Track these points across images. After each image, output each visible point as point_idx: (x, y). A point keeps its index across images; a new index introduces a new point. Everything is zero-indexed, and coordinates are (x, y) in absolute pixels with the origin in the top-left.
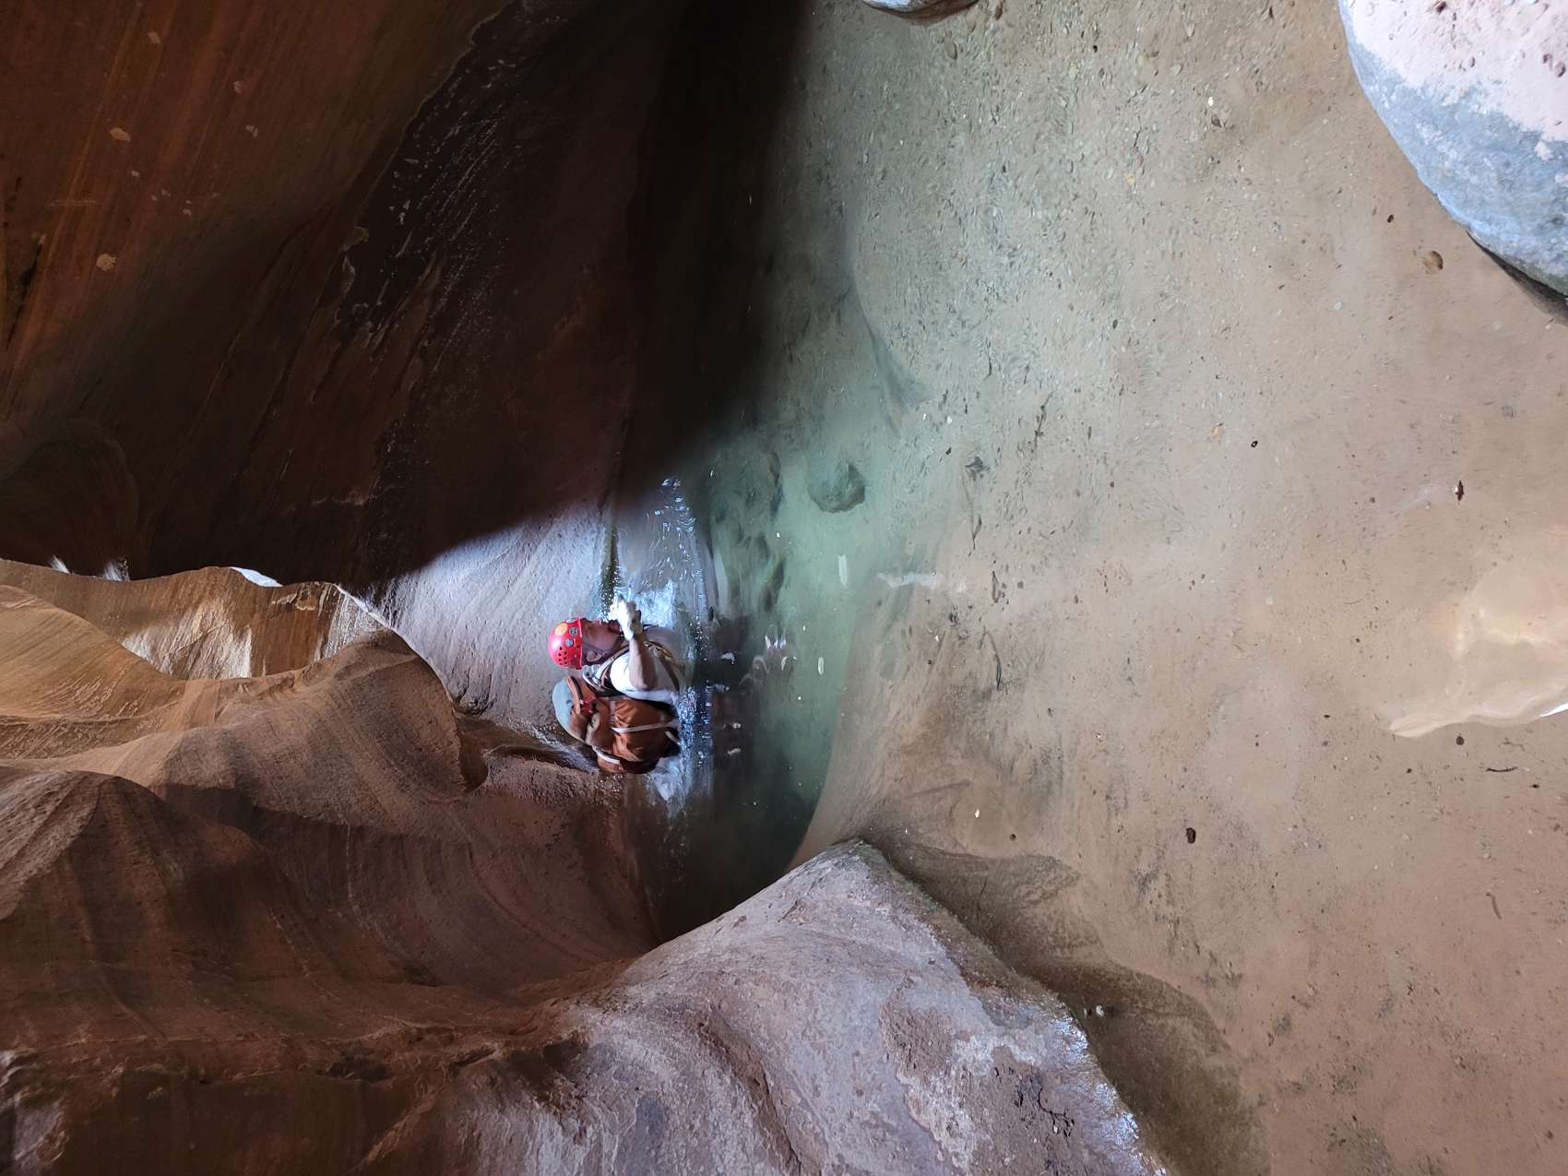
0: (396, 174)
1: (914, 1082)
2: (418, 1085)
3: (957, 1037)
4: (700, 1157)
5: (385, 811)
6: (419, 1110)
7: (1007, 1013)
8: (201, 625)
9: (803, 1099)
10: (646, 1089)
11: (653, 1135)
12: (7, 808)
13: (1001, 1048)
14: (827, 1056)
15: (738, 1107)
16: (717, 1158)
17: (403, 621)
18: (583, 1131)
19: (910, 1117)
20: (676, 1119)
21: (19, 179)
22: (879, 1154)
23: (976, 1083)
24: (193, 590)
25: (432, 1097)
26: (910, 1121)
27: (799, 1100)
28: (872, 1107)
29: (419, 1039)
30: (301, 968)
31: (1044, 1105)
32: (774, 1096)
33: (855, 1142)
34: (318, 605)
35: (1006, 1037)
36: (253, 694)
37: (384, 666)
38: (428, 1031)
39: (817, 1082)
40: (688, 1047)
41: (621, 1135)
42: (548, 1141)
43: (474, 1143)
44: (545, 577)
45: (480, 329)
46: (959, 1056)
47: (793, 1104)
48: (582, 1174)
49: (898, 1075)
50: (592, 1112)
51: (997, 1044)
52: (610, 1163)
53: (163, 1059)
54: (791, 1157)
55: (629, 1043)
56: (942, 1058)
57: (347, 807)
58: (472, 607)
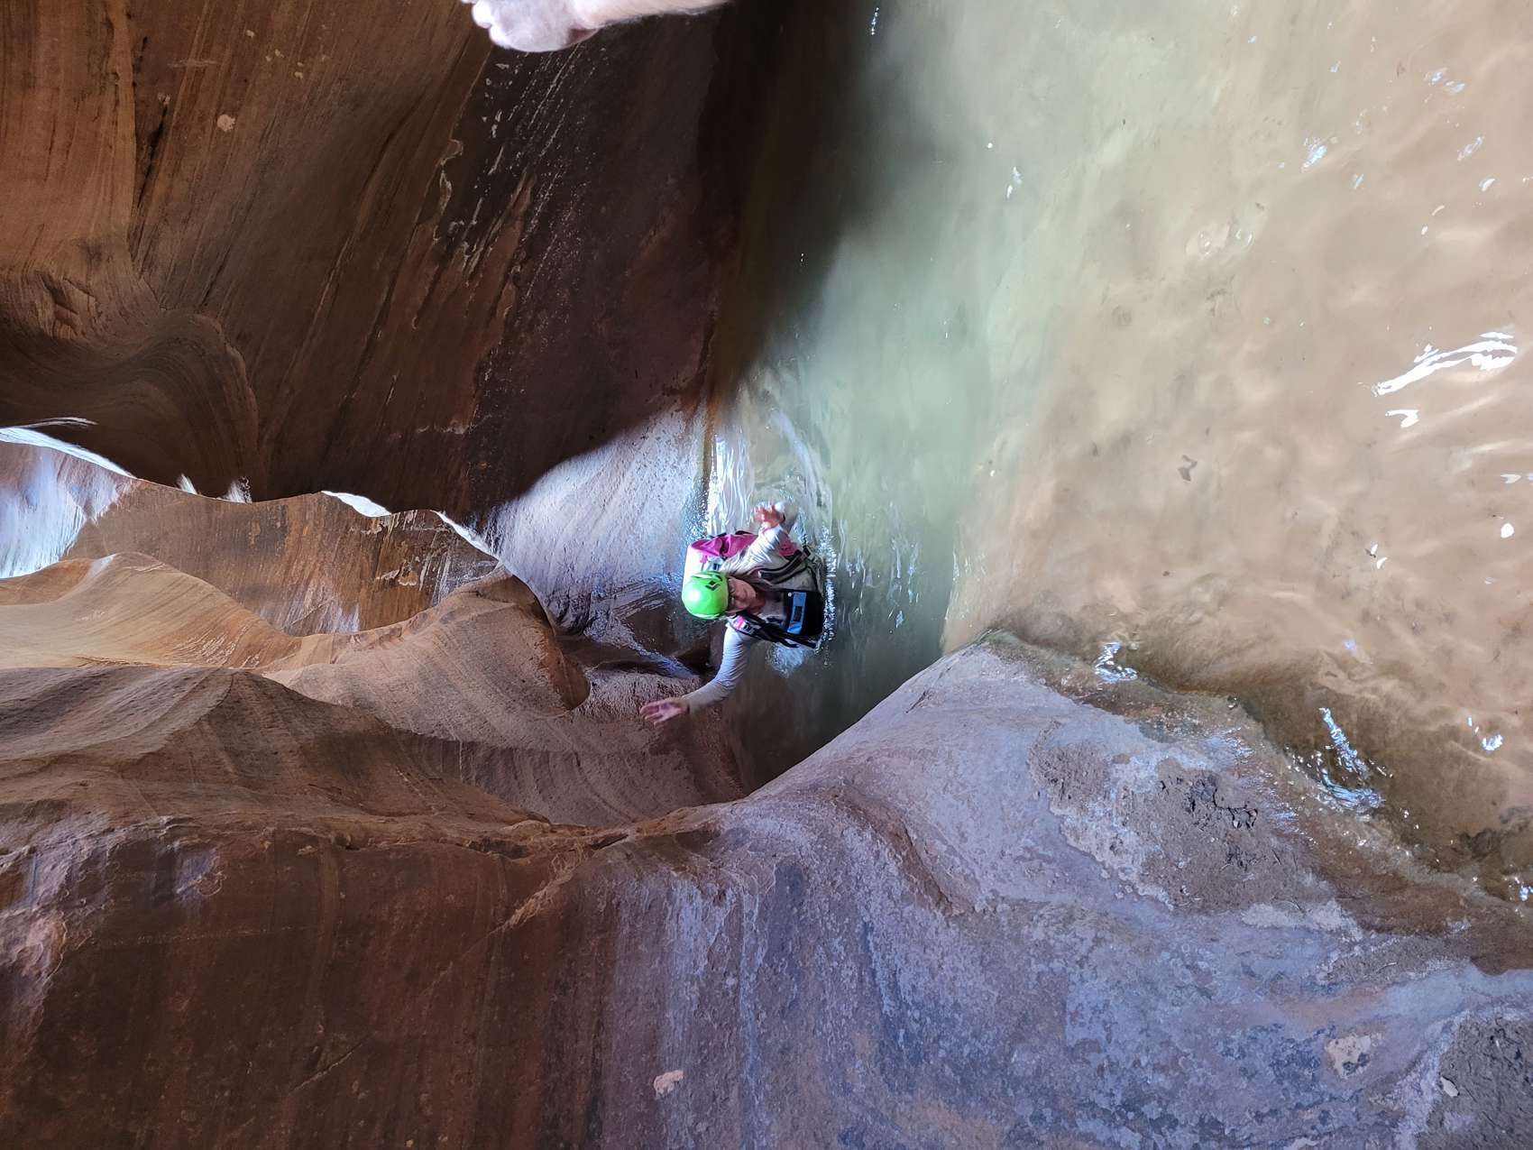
0: (488, 82)
1: (1071, 814)
2: (556, 861)
3: (1114, 761)
4: (843, 908)
5: (494, 729)
6: (559, 881)
7: (1170, 728)
8: (313, 600)
9: (949, 846)
10: (784, 854)
11: (795, 894)
12: (149, 689)
13: (1166, 761)
14: (972, 805)
15: (882, 859)
16: (862, 909)
17: (504, 547)
18: (722, 894)
19: (1068, 845)
20: (816, 878)
21: (145, 39)
22: (1036, 882)
24: (304, 566)
25: (569, 872)
26: (1068, 850)
27: (945, 848)
28: (1025, 842)
29: (552, 832)
30: (429, 808)
31: (1219, 805)
32: (917, 848)
33: (1008, 875)
34: (419, 582)
35: (1171, 750)
36: (364, 644)
37: (487, 611)
38: (559, 826)
39: (963, 829)
40: (823, 814)
41: (761, 895)
42: (687, 905)
43: (613, 910)
44: (640, 493)
45: (569, 252)
46: (1119, 779)
47: (939, 852)
48: (723, 935)
49: (1051, 809)
50: (730, 878)
51: (1161, 758)
52: (751, 922)
53: (310, 825)
54: (941, 898)
55: (761, 822)
56: (1099, 785)
57: (458, 725)
58: (570, 529)
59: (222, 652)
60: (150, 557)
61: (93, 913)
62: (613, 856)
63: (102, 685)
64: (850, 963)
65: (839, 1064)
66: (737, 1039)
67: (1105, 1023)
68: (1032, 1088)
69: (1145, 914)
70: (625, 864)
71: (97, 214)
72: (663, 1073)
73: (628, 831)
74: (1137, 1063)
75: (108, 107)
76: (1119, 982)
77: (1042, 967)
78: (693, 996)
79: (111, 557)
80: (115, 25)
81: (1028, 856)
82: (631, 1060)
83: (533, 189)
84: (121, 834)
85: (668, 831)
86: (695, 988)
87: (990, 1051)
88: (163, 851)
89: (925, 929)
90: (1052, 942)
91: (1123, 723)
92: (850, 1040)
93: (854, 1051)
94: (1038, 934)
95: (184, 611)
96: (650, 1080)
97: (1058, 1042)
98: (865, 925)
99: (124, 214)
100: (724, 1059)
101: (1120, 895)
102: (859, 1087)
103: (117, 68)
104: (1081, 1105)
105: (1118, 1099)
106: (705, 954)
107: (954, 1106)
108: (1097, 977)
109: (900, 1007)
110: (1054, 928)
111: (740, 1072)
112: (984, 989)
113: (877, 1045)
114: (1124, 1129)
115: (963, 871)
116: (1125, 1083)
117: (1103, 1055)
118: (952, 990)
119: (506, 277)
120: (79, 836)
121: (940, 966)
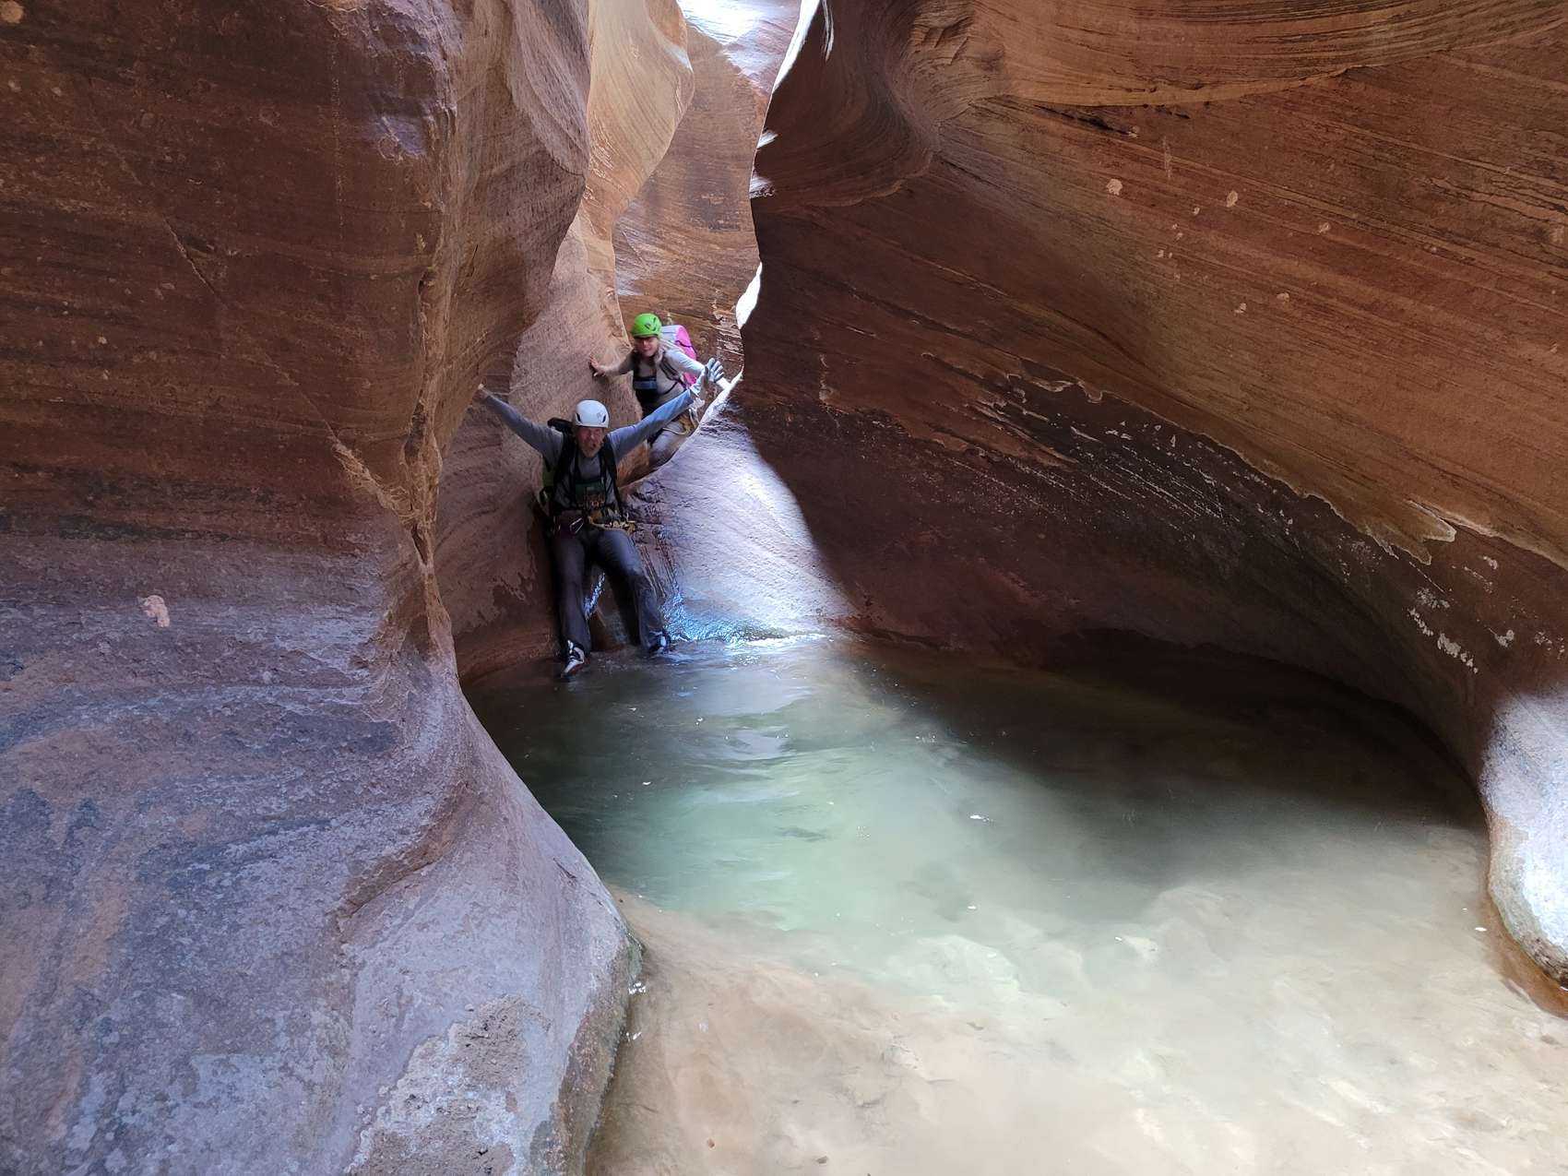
1: (450, 1047)
2: (401, 491)
3: (509, 1095)
4: (345, 797)
6: (380, 494)
7: (547, 1156)
9: (413, 912)
10: (405, 731)
11: (362, 743)
12: (569, 96)
13: (510, 1154)
14: (459, 936)
15: (400, 837)
16: (344, 817)
18: (364, 665)
19: (415, 1047)
20: (379, 766)
21: (1187, 117)
22: (374, 1012)
23: (466, 1127)
25: (390, 505)
26: (410, 1047)
27: (411, 907)
28: (418, 997)
30: (451, 363)
32: (412, 877)
33: (381, 980)
35: (522, 1159)
36: (605, 300)
39: (432, 926)
40: (448, 772)
41: (361, 707)
42: (351, 628)
43: (348, 550)
44: (764, 573)
45: (1000, 503)
46: (488, 1098)
47: (406, 900)
48: (319, 667)
49: (455, 1025)
50: (380, 674)
51: (513, 1147)
52: (332, 696)
53: (445, 246)
54: (356, 905)
55: (439, 705)
56: (482, 1078)
57: (525, 390)
58: (728, 503)
59: (597, 165)
60: (689, 103)
61: (364, 36)
62: (405, 550)
63: (574, 54)
64: (285, 806)
65: (171, 798)
66: (203, 685)
67: (217, 1099)
68: (142, 1018)
69: (341, 1139)
70: (398, 562)
71: (1028, 68)
72: (166, 604)
73: (431, 565)
74: (170, 1139)
75: (1126, 82)
76: (264, 1114)
77: (281, 1023)
78: (251, 636)
79: (690, 66)
80: (1198, 91)
81: (403, 1001)
82: (183, 570)
83: (1058, 469)
84: (441, 67)
85: (428, 607)
86: (261, 638)
87: (184, 969)
88: (424, 105)
89: (322, 889)
90: (309, 1033)
91: (550, 1102)
92: (198, 808)
93: (187, 814)
94: (317, 1017)
95: (638, 132)
96: (160, 592)
97: (195, 1047)
98: (327, 821)
99: (1028, 92)
100: (180, 672)
101: (360, 1109)
102: (145, 821)
103: (1159, 92)
104: (122, 1077)
105: (129, 1120)
106: (298, 648)
107: (123, 928)
108: (270, 1087)
109: (235, 864)
110: (324, 1036)
111: (166, 688)
112: (256, 958)
113: (192, 839)
114: (93, 1128)
115: (387, 928)
116: (148, 1126)
117: (180, 1100)
118: (254, 922)
119: (974, 442)
120: (440, 27)
121: (281, 907)
